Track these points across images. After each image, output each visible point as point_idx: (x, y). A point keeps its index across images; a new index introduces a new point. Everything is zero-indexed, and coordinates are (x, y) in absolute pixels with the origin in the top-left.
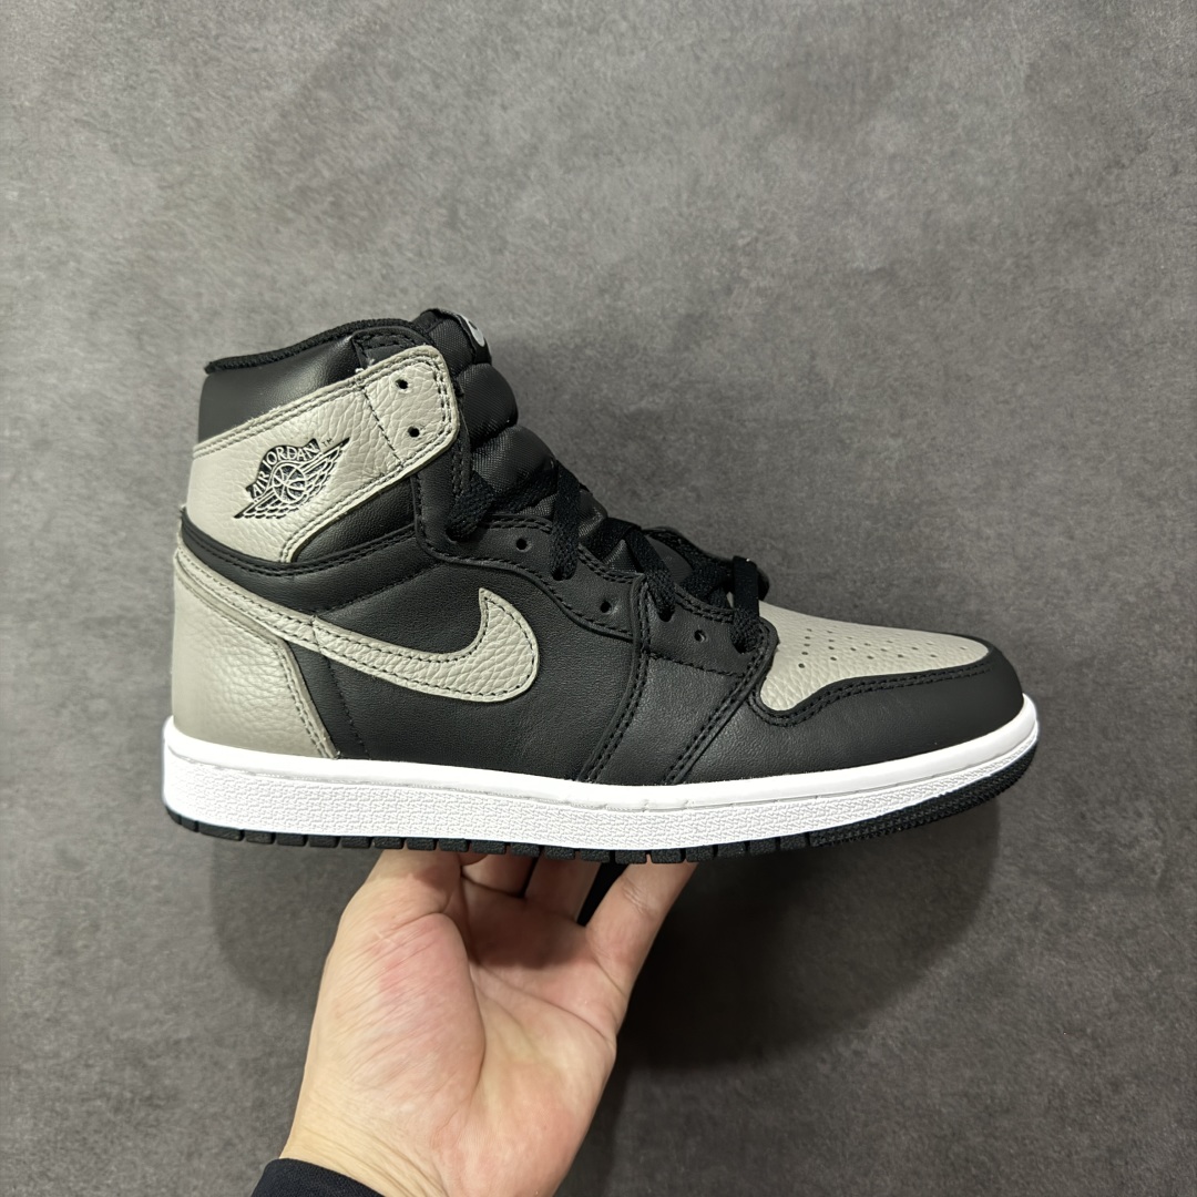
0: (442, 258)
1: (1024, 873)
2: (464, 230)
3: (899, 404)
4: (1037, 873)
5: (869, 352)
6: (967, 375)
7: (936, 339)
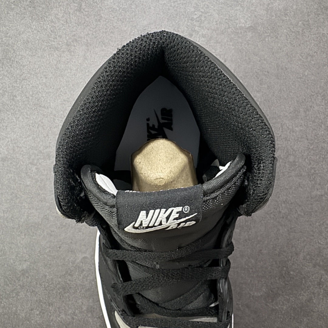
0: (75, 23)
1: (314, 266)
2: (84, 12)
3: (260, 79)
4: (319, 266)
5: (247, 58)
6: (286, 68)
7: (273, 53)
